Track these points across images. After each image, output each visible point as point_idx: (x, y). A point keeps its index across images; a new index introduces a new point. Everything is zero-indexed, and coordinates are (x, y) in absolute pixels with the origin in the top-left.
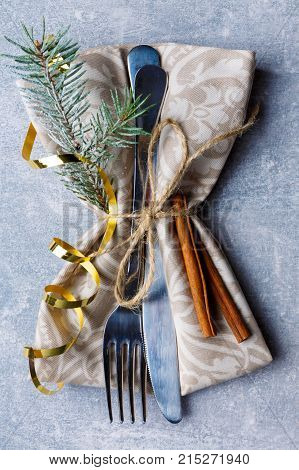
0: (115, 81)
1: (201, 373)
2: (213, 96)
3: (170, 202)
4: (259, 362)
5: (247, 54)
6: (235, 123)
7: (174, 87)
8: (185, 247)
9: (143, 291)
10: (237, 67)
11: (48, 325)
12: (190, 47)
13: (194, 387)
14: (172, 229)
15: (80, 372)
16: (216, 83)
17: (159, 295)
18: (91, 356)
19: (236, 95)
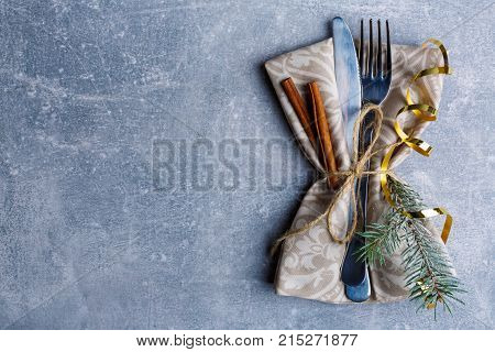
0: (380, 275)
1: (318, 55)
2: (307, 262)
3: (342, 181)
4: (275, 63)
5: (281, 292)
6: (290, 240)
7: (336, 269)
8: (330, 149)
9: (360, 116)
10: (289, 283)
11: (433, 91)
12: (323, 299)
13: (323, 44)
14: (339, 162)
15: (408, 56)
16: (305, 271)
18: (401, 67)
19: (290, 262)
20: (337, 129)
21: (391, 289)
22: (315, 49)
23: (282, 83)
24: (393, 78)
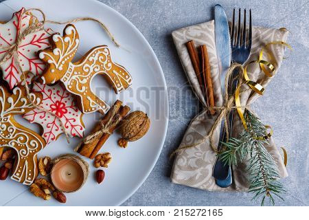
0: (239, 174)
1: (206, 30)
2: (192, 162)
3: (217, 114)
4: (178, 33)
5: (174, 181)
7: (210, 168)
9: (230, 72)
10: (180, 176)
11: (278, 56)
12: (202, 188)
13: (209, 23)
14: (216, 99)
15: (262, 33)
16: (190, 168)
18: (258, 40)
19: (181, 162)
20: (216, 78)
21: (244, 182)
22: (204, 26)
23: (187, 44)
24: (253, 47)
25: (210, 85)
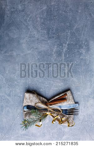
0: (29, 113)
1: (72, 101)
2: (31, 99)
3: (47, 105)
4: (70, 92)
5: (25, 93)
6: (35, 95)
7: (30, 104)
8: (53, 103)
9: (59, 109)
10: (27, 95)
11: (65, 123)
12: (24, 102)
13: (74, 102)
14: (51, 105)
15: (71, 119)
16: (30, 98)
17: (60, 107)
18: (69, 117)
19: (31, 95)
20: (57, 105)
21: (26, 115)
22: (73, 100)
23: (66, 94)
24: (67, 115)
25: (55, 103)
